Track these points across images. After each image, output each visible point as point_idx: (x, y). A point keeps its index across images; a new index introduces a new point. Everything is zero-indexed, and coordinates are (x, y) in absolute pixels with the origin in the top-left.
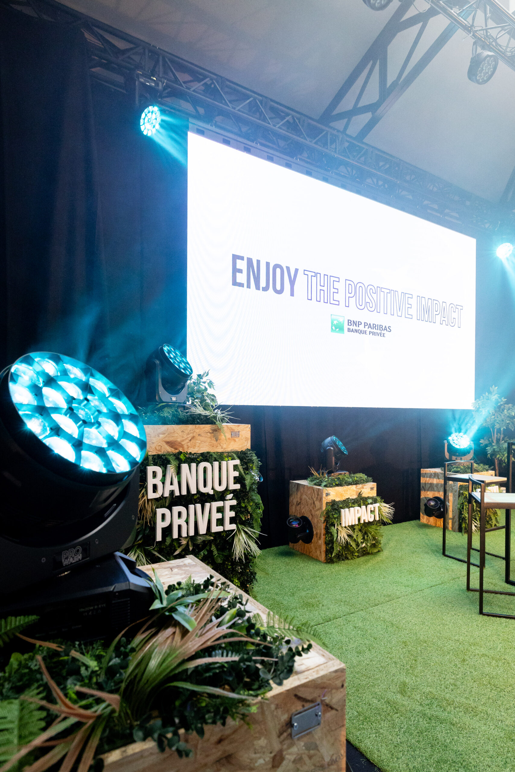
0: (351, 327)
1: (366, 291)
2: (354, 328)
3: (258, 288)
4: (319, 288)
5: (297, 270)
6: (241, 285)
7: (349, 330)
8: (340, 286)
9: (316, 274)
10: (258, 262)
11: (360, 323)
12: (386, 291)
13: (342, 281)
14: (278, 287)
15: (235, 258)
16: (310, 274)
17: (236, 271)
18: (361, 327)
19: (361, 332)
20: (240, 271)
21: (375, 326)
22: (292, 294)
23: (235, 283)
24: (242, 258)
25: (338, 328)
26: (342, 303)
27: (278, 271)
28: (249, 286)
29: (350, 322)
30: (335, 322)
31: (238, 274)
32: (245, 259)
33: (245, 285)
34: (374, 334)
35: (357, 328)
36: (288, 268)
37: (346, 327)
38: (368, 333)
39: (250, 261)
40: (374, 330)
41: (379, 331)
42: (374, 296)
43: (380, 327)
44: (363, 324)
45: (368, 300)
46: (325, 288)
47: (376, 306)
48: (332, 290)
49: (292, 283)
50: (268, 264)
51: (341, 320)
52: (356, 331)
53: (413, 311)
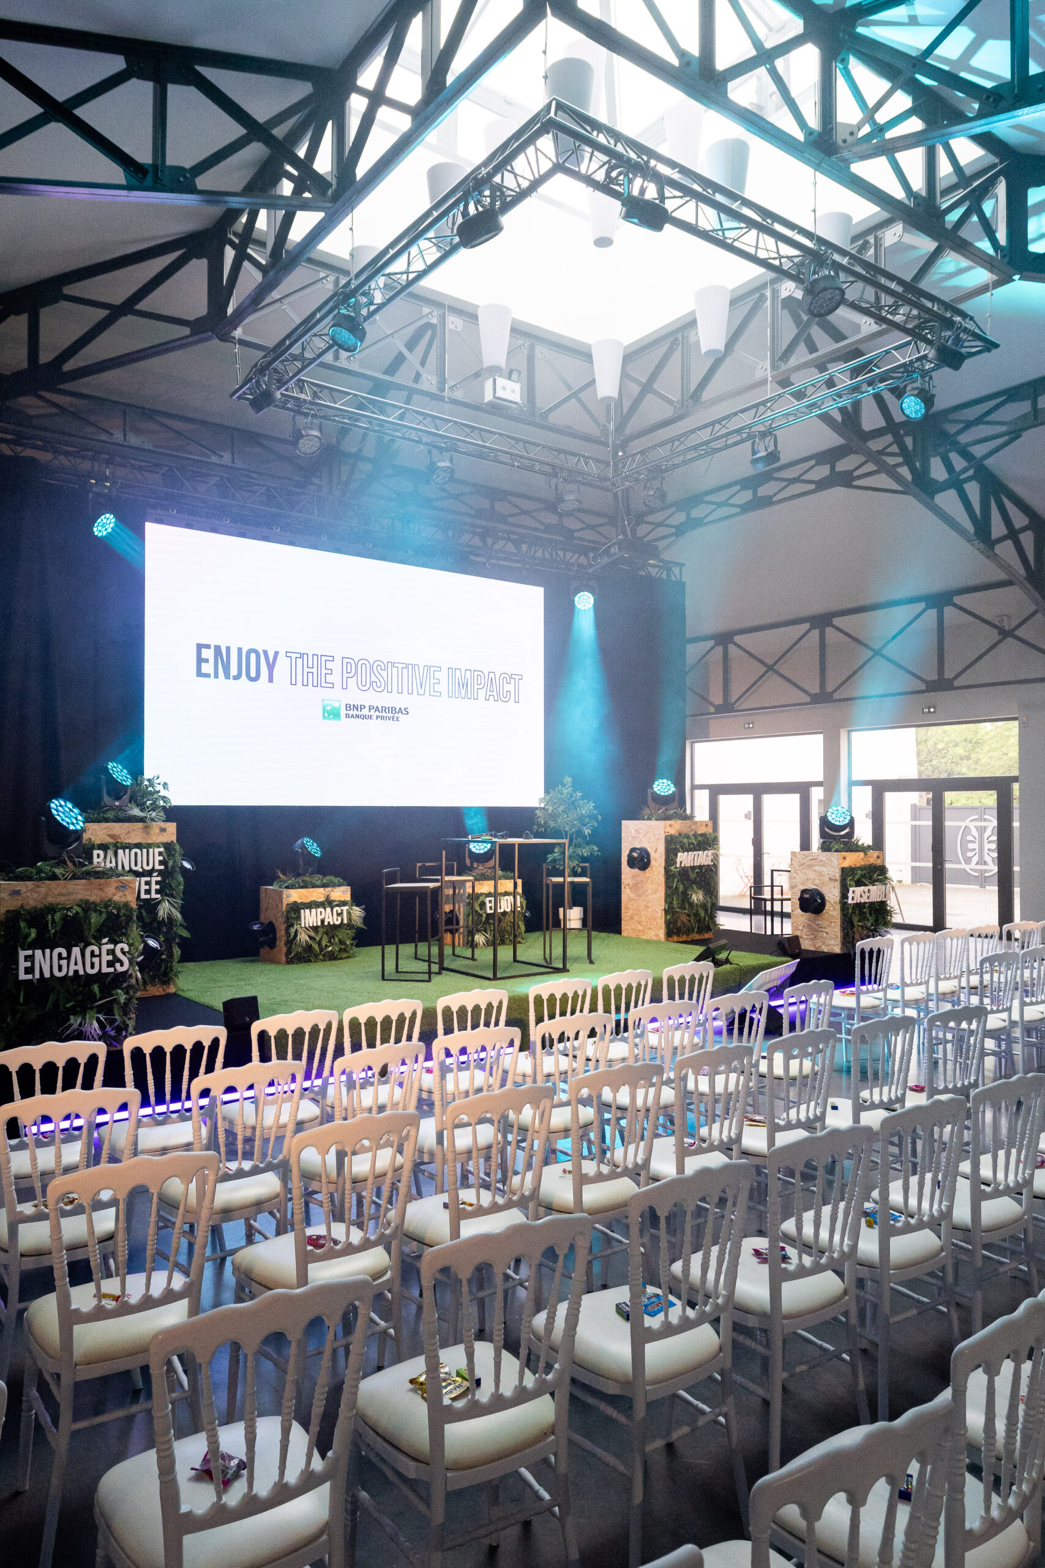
0: (351, 713)
1: (372, 668)
2: (355, 712)
3: (227, 676)
4: (306, 670)
5: (276, 653)
6: (208, 675)
7: (347, 716)
8: (336, 666)
9: (302, 655)
10: (228, 649)
11: (362, 707)
12: (400, 666)
13: (338, 661)
14: (253, 674)
15: (200, 647)
16: (294, 656)
17: (200, 660)
18: (365, 712)
19: (364, 717)
20: (207, 661)
21: (384, 709)
22: (271, 680)
23: (200, 674)
24: (208, 647)
25: (333, 714)
26: (338, 686)
27: (253, 656)
28: (216, 676)
29: (348, 707)
30: (328, 708)
31: (203, 664)
32: (212, 648)
33: (212, 675)
34: (382, 718)
35: (359, 713)
36: (265, 652)
37: (343, 712)
38: (374, 717)
39: (218, 649)
40: (384, 714)
41: (390, 715)
42: (384, 673)
43: (393, 710)
44: (367, 708)
45: (374, 679)
46: (314, 670)
47: (386, 684)
48: (324, 671)
49: (271, 668)
50: (240, 650)
51: (336, 705)
52: (358, 716)
53: (443, 687)
